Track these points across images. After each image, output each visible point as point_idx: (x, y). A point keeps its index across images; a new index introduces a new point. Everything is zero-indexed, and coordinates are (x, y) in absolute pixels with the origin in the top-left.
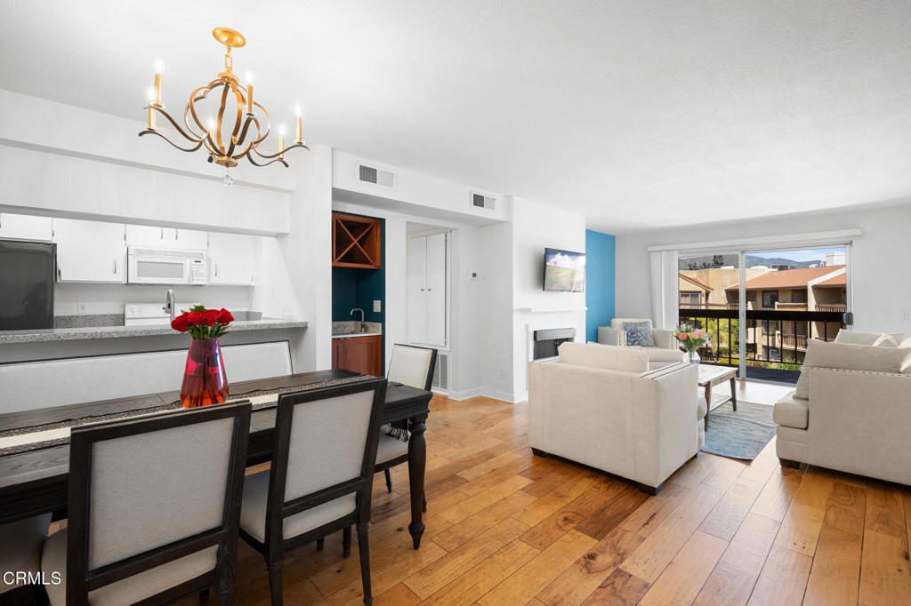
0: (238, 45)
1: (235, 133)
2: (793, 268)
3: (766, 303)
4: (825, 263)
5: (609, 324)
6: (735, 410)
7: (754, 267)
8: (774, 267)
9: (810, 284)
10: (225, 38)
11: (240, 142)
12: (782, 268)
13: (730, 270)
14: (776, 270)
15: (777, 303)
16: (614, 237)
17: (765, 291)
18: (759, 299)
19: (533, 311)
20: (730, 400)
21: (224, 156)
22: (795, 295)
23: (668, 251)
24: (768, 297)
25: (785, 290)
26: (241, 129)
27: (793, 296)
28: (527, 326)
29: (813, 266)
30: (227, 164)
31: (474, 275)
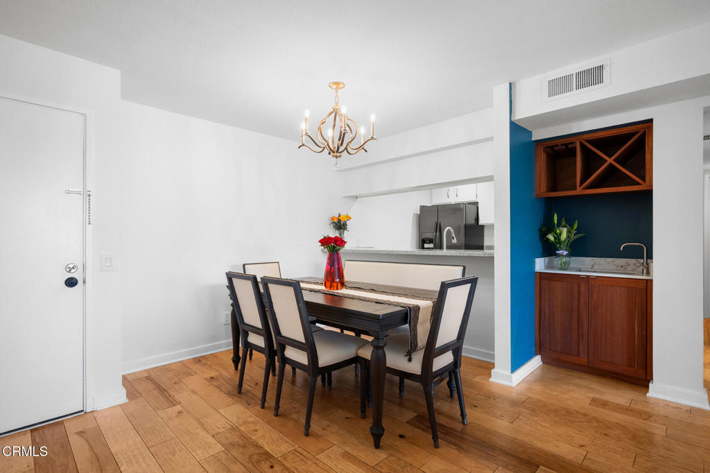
0: (341, 88)
1: (339, 140)
10: (335, 87)
11: (342, 145)
21: (335, 152)
26: (342, 137)
30: (337, 157)
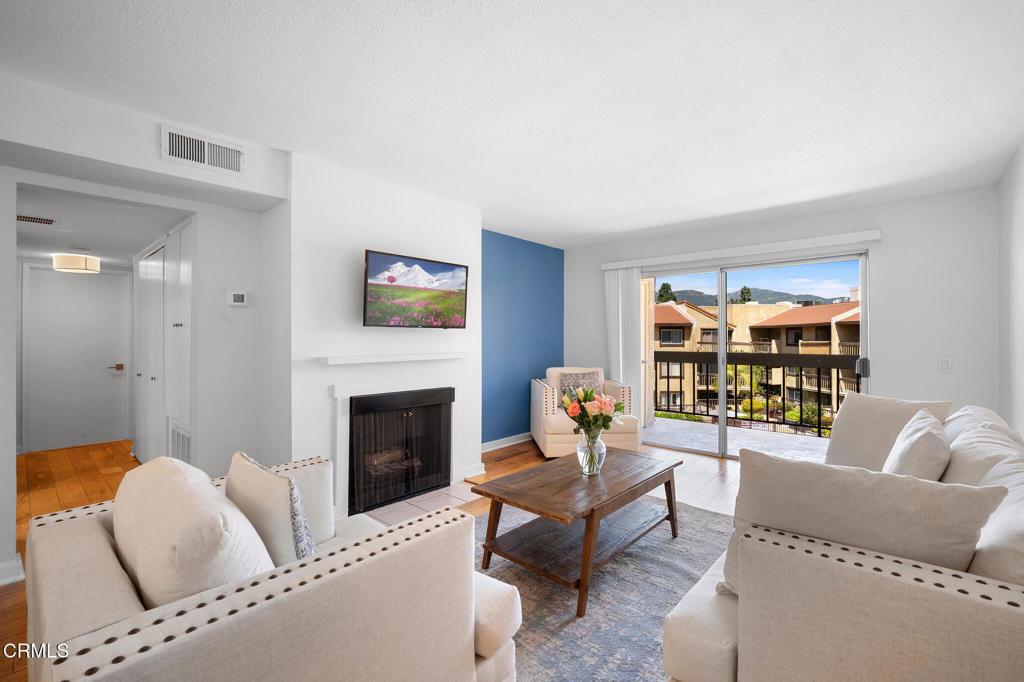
2: (817, 303)
3: (790, 342)
4: (849, 298)
5: (543, 376)
6: (675, 535)
7: (780, 303)
8: (799, 303)
9: (834, 321)
12: (807, 303)
13: (754, 306)
14: (800, 305)
15: (800, 341)
16: (562, 251)
17: (789, 329)
18: (783, 337)
19: (330, 363)
20: (667, 518)
22: (820, 332)
23: (627, 269)
24: (792, 335)
25: (809, 327)
27: (816, 333)
28: (331, 389)
29: (837, 301)
31: (239, 298)
